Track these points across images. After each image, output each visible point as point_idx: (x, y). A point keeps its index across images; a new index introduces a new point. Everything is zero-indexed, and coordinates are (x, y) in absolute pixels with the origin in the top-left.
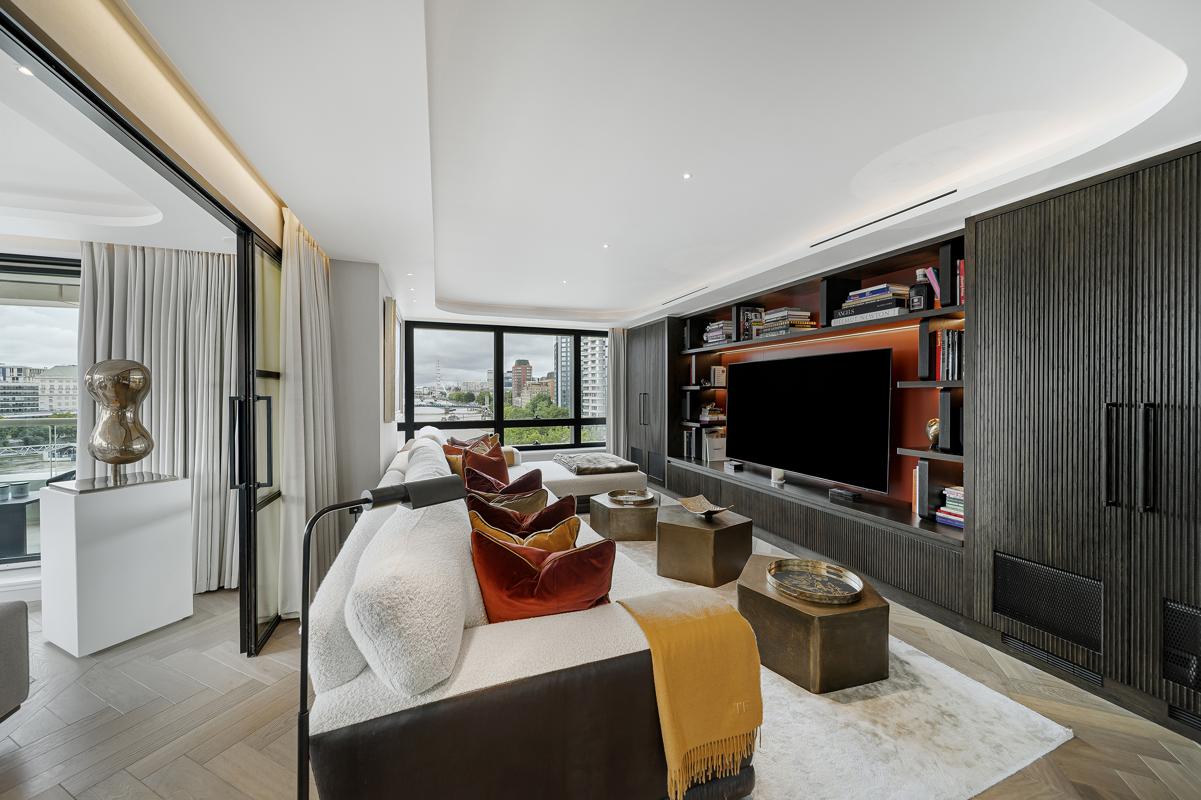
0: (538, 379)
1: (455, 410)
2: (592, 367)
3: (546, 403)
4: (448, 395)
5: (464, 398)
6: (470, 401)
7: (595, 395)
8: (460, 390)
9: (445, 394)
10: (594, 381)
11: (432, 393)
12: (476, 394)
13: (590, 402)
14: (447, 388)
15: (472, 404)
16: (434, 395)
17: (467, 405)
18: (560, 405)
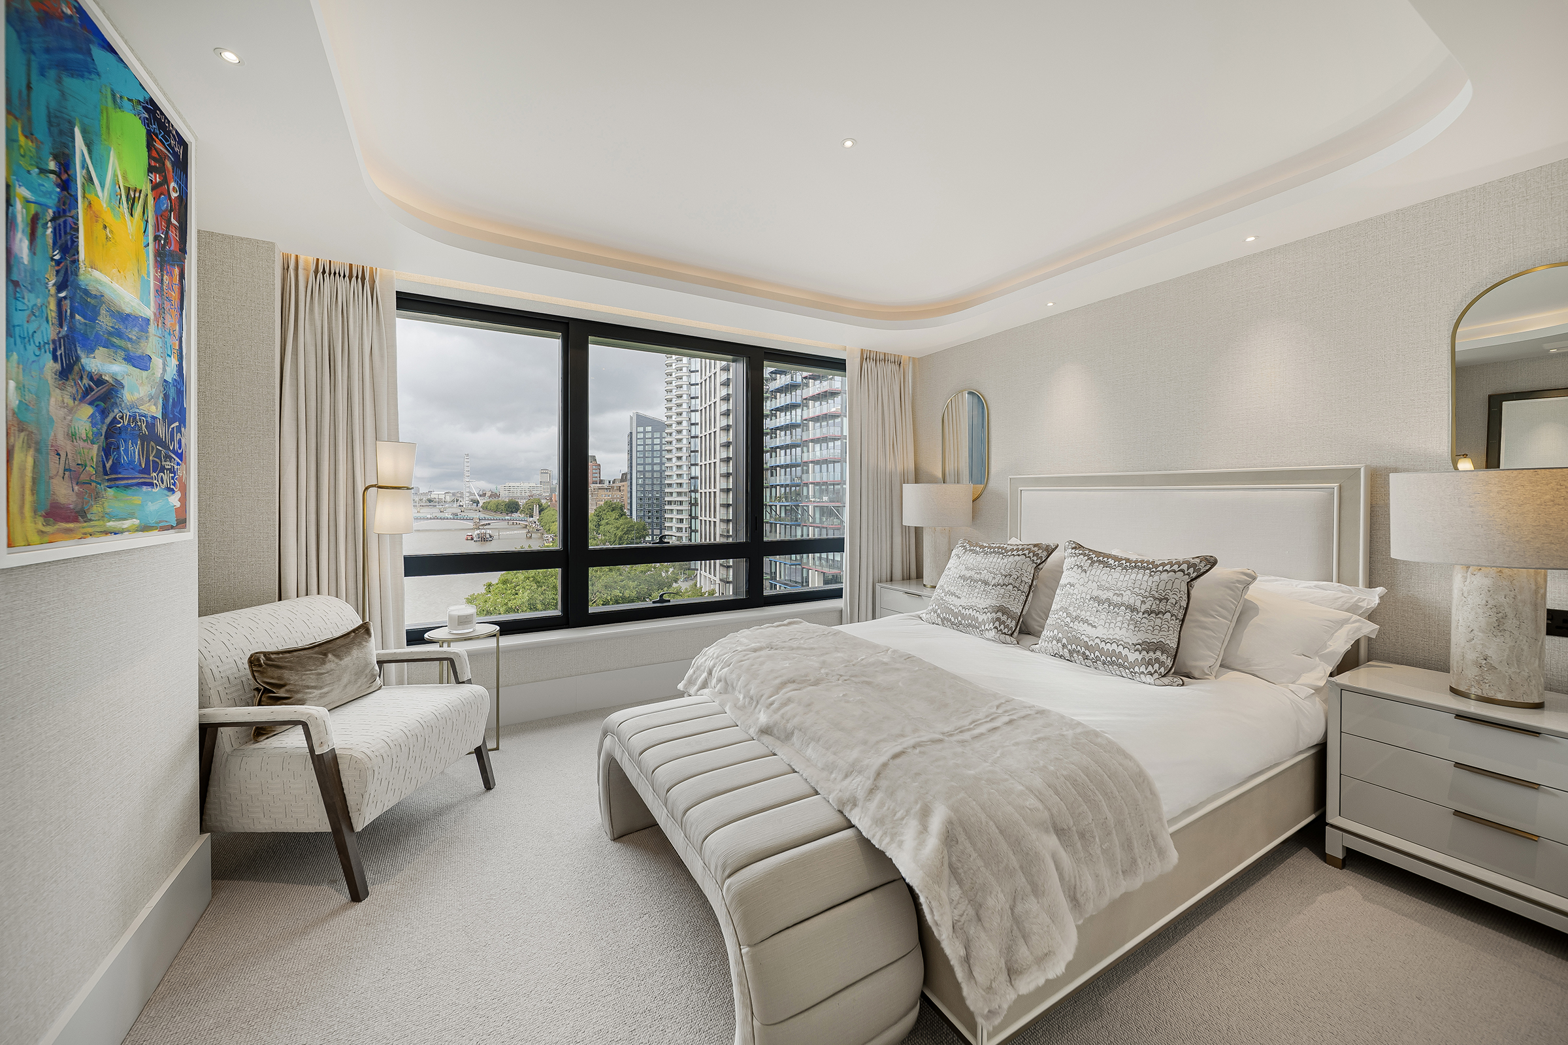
0: (610, 482)
1: (489, 524)
2: (677, 466)
3: (615, 515)
4: (481, 504)
5: (503, 507)
6: (512, 512)
7: (681, 503)
8: (499, 497)
9: (478, 502)
10: (681, 485)
11: (457, 501)
12: (522, 502)
13: (675, 512)
14: (481, 493)
15: (515, 515)
16: (461, 504)
17: (507, 518)
18: (634, 516)
